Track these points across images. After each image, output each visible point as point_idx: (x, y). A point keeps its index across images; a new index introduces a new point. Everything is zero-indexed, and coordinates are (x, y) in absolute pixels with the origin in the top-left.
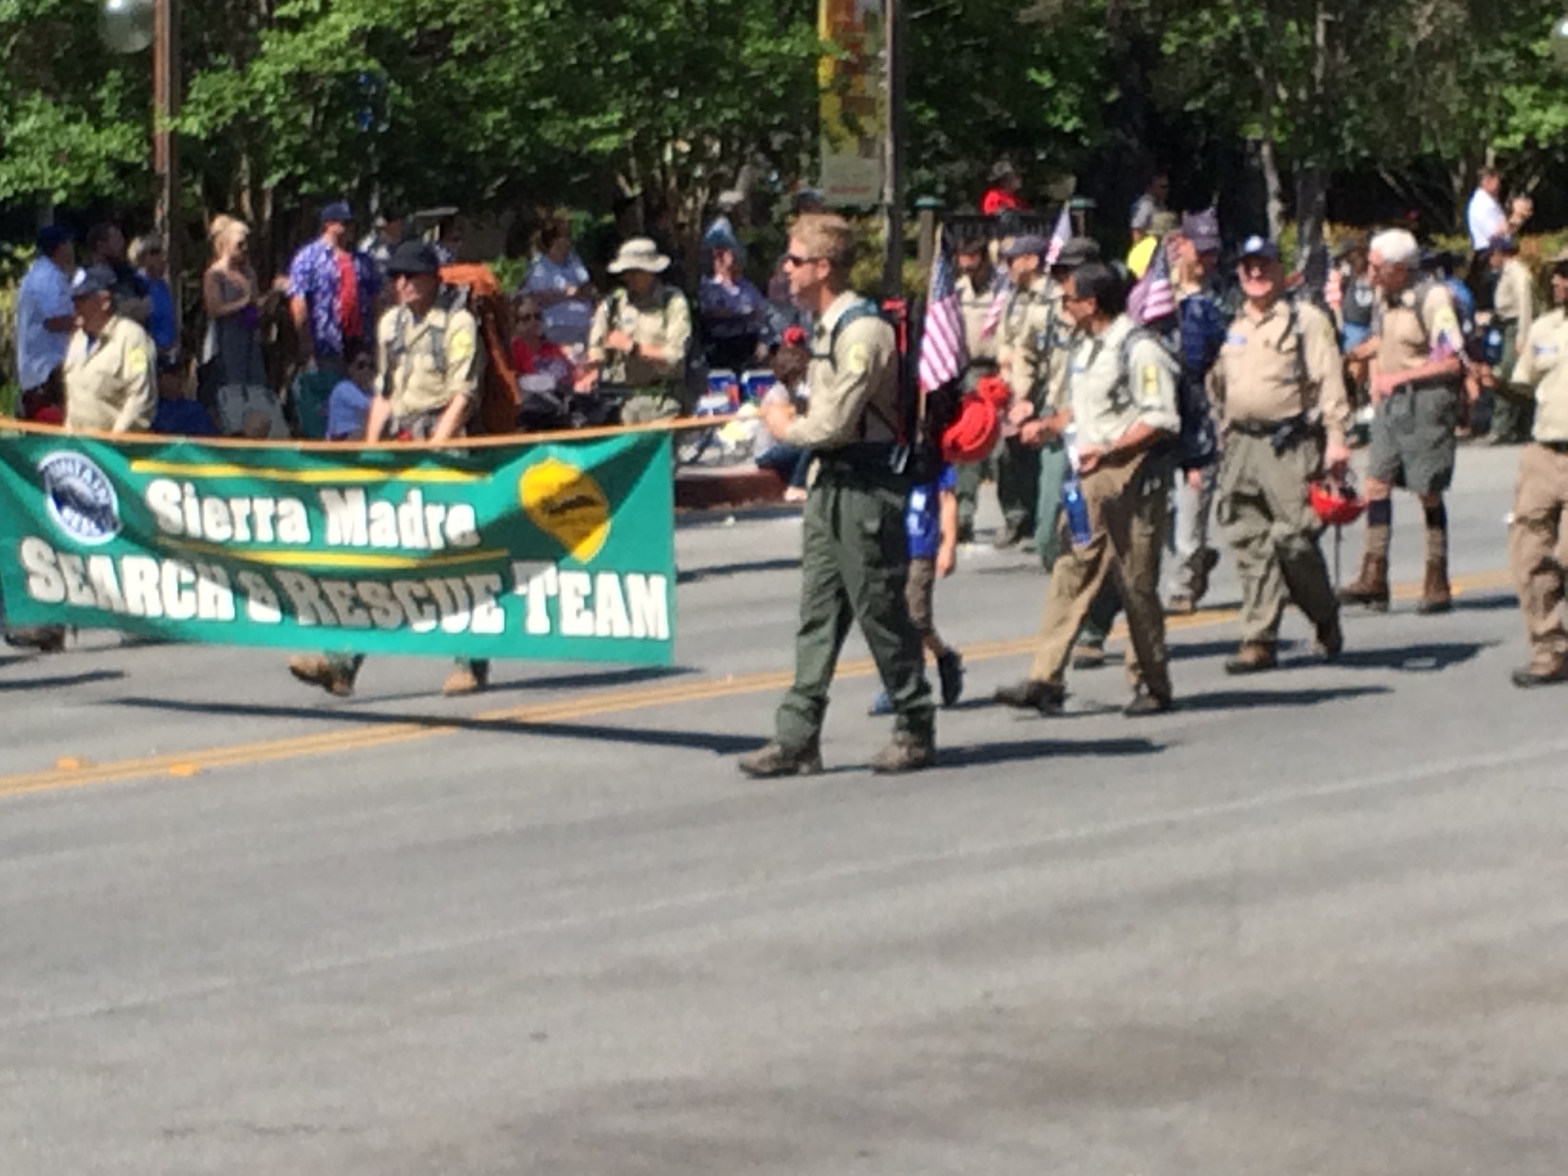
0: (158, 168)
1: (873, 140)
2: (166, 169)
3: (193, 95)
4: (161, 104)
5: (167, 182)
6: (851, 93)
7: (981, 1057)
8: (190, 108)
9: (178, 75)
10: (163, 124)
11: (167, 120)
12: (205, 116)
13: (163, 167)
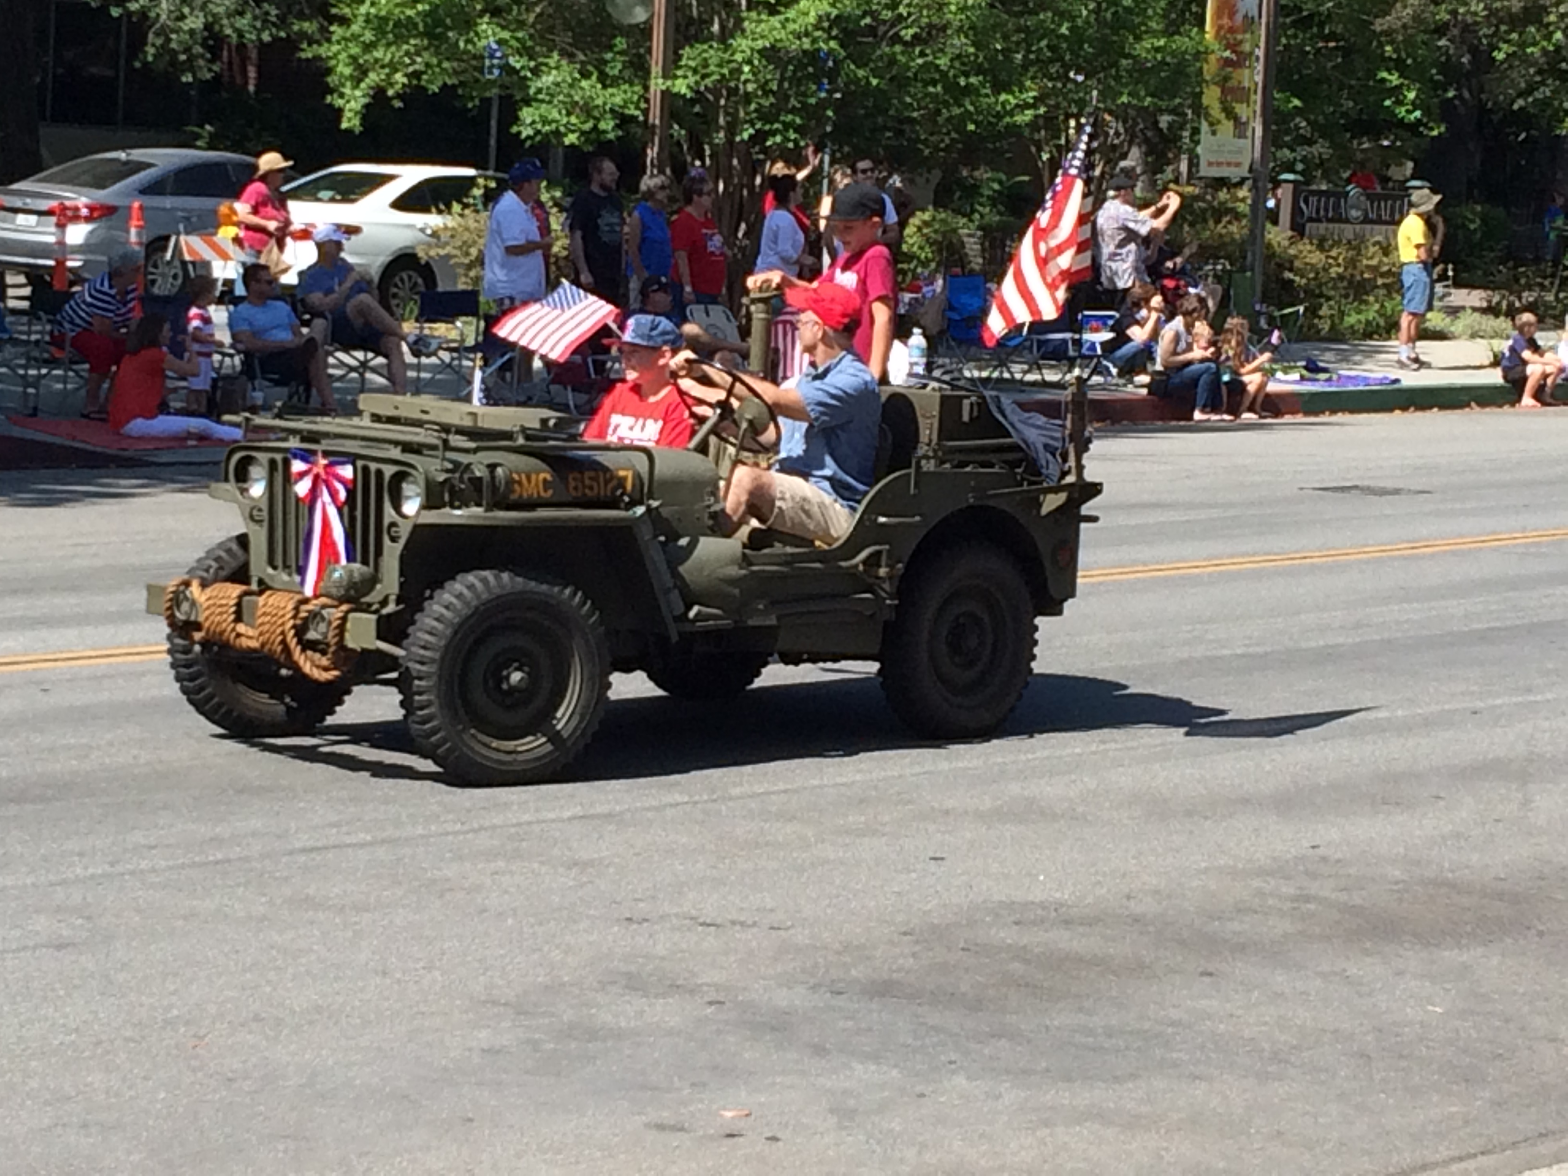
0: (651, 121)
1: (1246, 124)
2: (657, 122)
3: (683, 62)
4: (656, 69)
5: (658, 131)
6: (1229, 84)
7: (1307, 899)
8: (679, 73)
9: (671, 45)
10: (657, 84)
11: (660, 81)
12: (692, 80)
13: (655, 119)
